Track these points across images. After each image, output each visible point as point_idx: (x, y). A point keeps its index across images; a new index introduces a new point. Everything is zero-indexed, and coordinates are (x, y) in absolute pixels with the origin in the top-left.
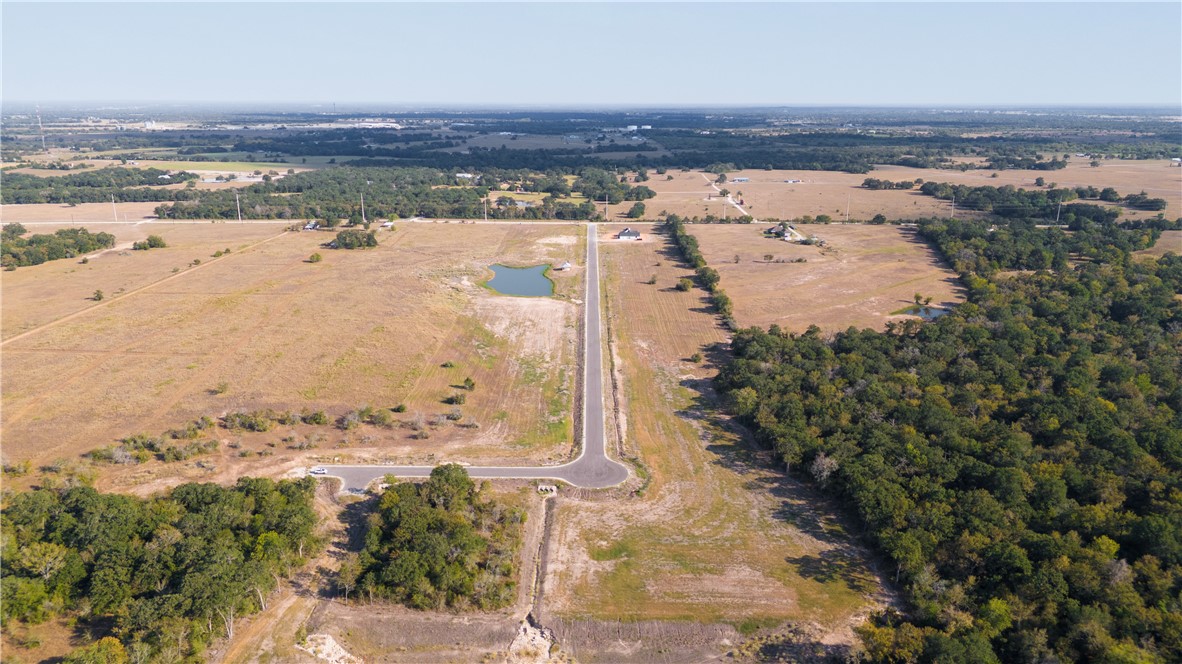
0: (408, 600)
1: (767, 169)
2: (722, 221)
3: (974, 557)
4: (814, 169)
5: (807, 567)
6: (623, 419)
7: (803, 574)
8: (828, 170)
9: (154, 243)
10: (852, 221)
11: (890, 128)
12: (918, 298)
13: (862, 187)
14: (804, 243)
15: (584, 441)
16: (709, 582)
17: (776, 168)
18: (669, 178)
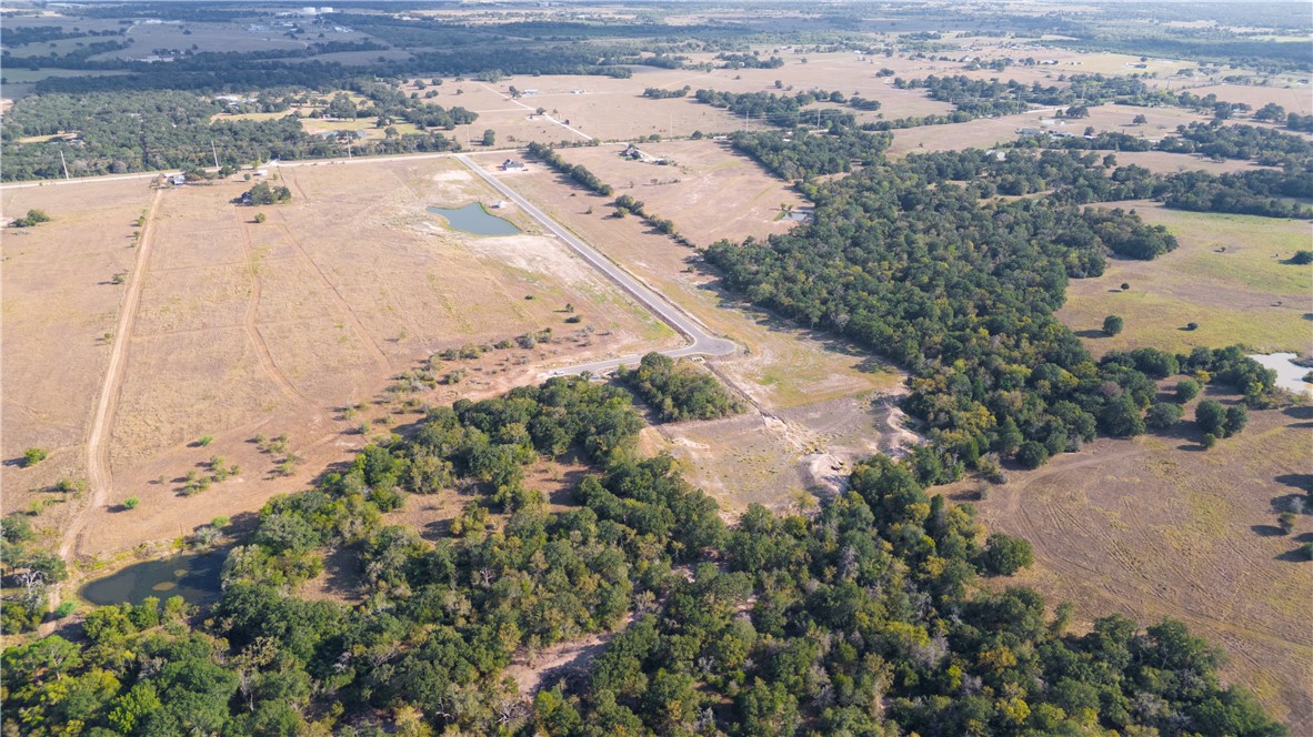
0: (703, 417)
1: (536, 75)
2: (575, 145)
3: (938, 346)
4: (579, 73)
5: (861, 368)
6: (691, 315)
7: (862, 371)
8: (592, 74)
9: (36, 218)
10: (677, 138)
11: (586, 10)
12: (783, 206)
13: (644, 96)
14: (661, 163)
15: (686, 331)
16: (826, 383)
17: (543, 73)
18: (459, 92)
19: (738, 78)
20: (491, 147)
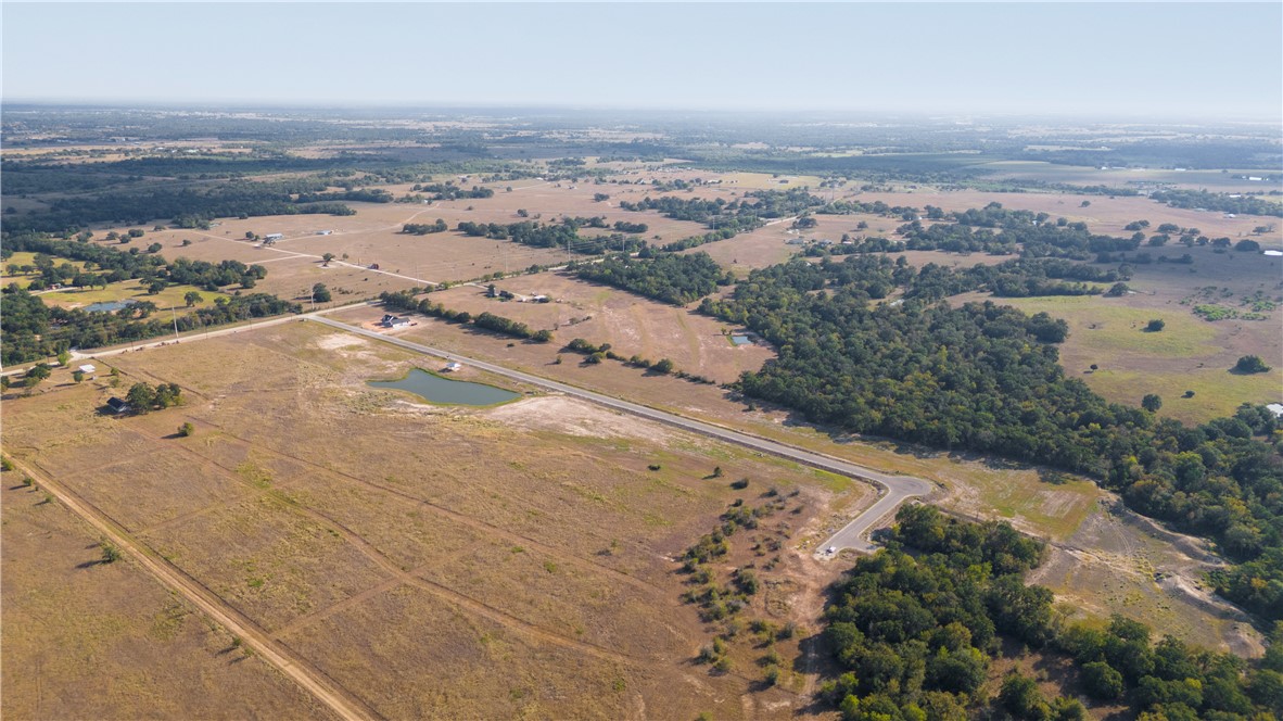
6: (830, 456)
10: (516, 273)
14: (542, 301)
18: (186, 243)
19: (470, 209)
20: (329, 303)
